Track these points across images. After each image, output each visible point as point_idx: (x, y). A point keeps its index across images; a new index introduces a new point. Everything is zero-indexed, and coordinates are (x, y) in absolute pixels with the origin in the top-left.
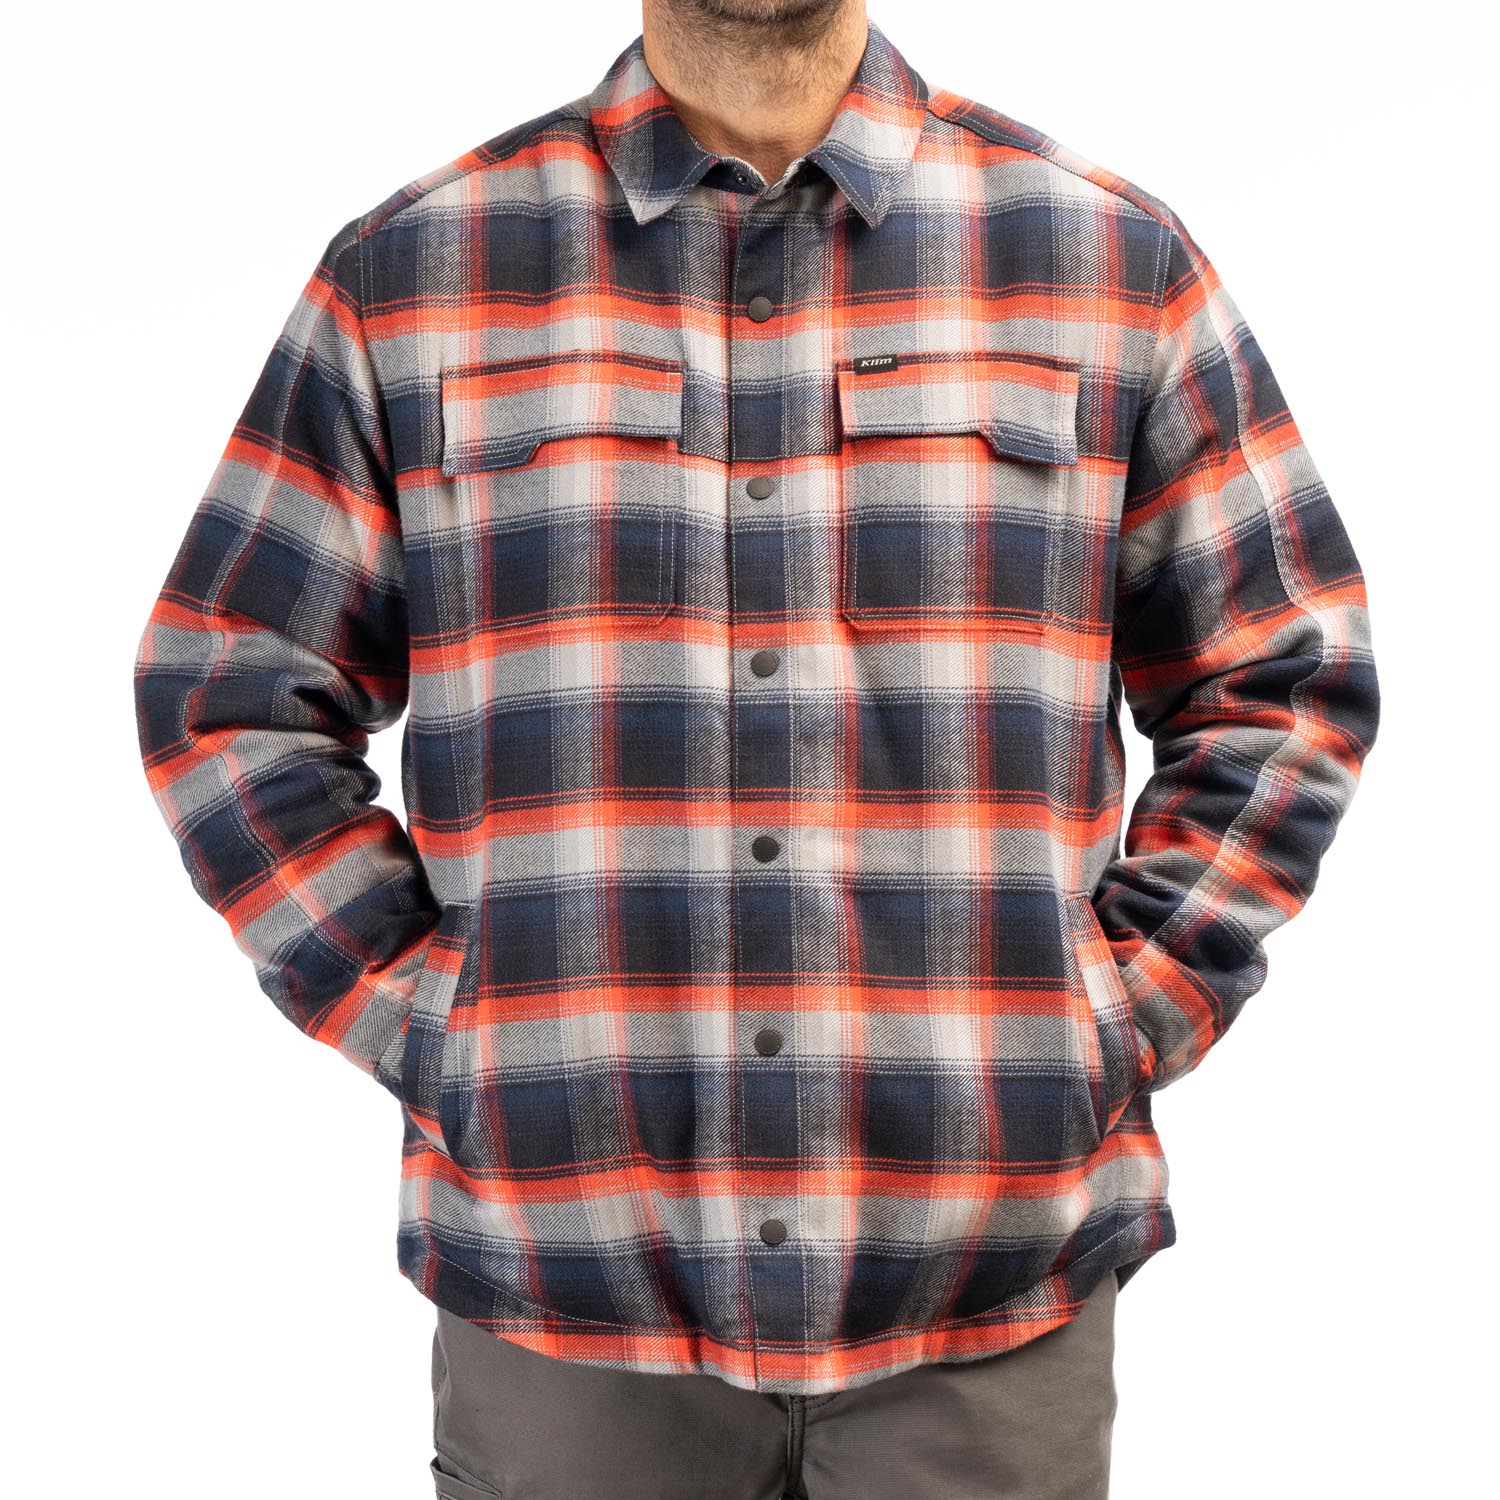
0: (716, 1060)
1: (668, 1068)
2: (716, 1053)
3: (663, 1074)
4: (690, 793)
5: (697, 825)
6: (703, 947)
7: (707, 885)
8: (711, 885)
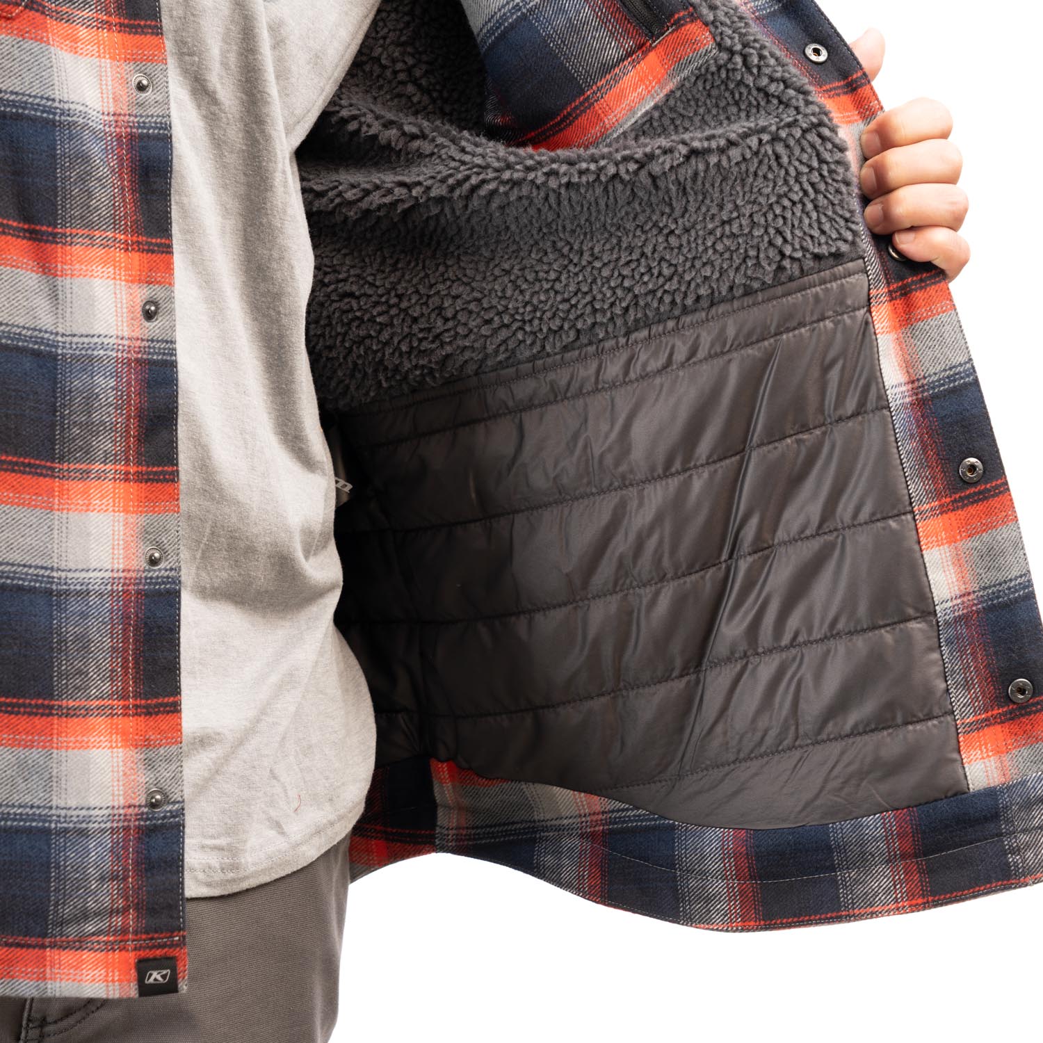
0: (91, 574)
1: (20, 579)
2: (92, 566)
3: (14, 586)
4: (64, 235)
5: (72, 275)
6: (76, 431)
7: (83, 352)
8: (89, 352)
